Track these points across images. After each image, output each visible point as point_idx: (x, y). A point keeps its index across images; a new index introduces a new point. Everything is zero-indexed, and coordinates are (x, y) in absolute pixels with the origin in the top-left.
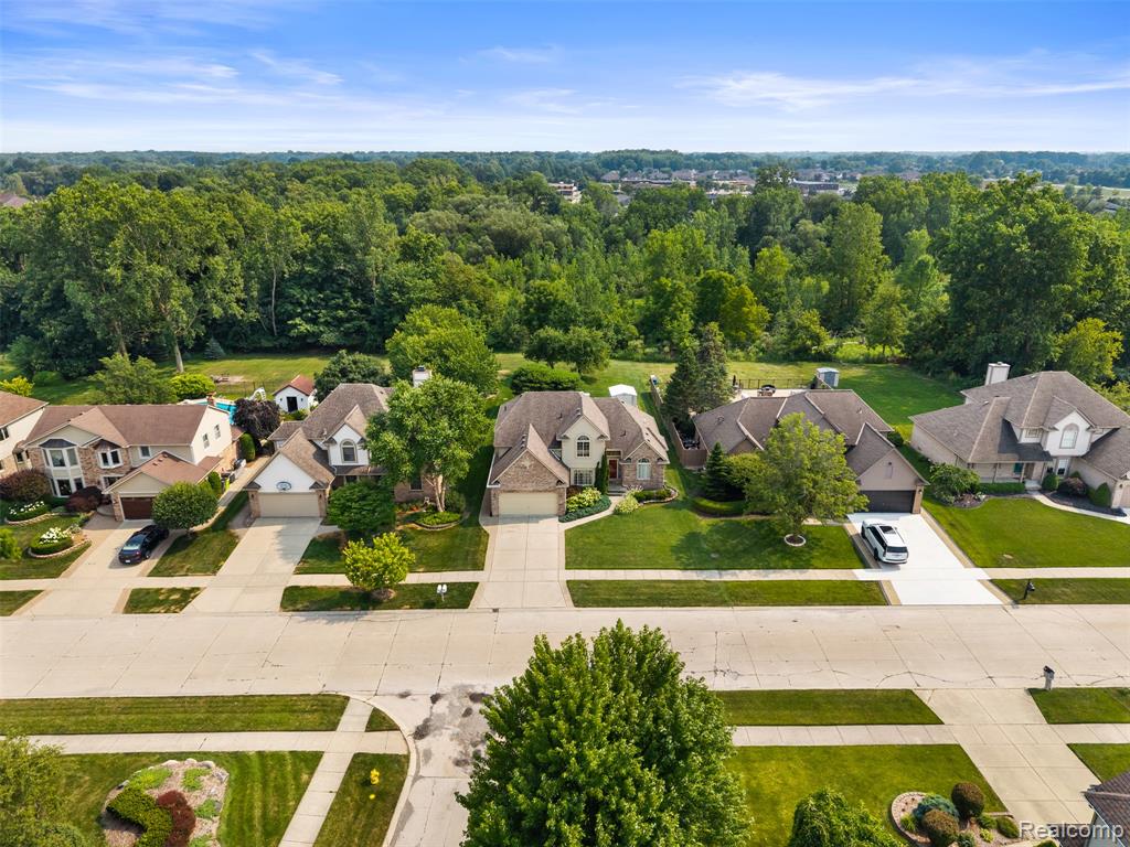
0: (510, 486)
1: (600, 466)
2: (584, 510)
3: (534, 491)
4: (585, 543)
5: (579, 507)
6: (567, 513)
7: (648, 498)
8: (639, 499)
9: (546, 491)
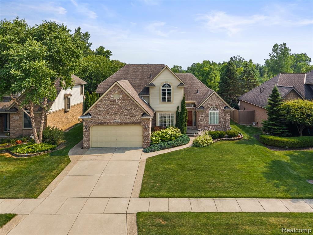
0: (101, 118)
1: (180, 110)
2: (166, 142)
3: (121, 124)
4: (166, 170)
5: (162, 140)
6: (150, 145)
7: (221, 136)
8: (214, 137)
9: (132, 123)
